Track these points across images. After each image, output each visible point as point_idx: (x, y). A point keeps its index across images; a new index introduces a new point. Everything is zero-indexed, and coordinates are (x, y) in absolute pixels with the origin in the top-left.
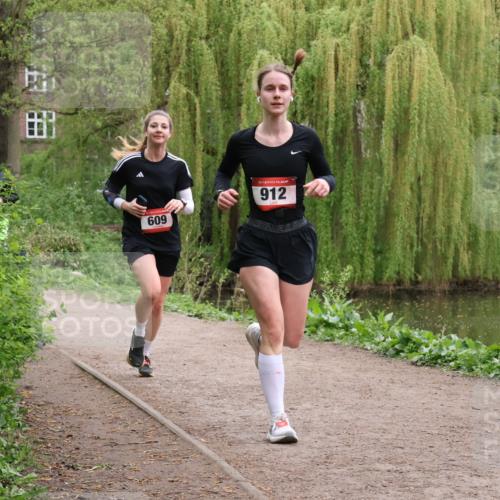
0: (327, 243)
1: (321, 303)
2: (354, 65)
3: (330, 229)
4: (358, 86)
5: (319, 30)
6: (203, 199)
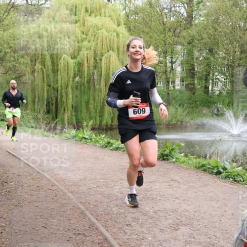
0: (85, 114)
1: (83, 132)
2: (93, 60)
3: (86, 109)
4: (94, 66)
5: (82, 49)
6: (47, 100)
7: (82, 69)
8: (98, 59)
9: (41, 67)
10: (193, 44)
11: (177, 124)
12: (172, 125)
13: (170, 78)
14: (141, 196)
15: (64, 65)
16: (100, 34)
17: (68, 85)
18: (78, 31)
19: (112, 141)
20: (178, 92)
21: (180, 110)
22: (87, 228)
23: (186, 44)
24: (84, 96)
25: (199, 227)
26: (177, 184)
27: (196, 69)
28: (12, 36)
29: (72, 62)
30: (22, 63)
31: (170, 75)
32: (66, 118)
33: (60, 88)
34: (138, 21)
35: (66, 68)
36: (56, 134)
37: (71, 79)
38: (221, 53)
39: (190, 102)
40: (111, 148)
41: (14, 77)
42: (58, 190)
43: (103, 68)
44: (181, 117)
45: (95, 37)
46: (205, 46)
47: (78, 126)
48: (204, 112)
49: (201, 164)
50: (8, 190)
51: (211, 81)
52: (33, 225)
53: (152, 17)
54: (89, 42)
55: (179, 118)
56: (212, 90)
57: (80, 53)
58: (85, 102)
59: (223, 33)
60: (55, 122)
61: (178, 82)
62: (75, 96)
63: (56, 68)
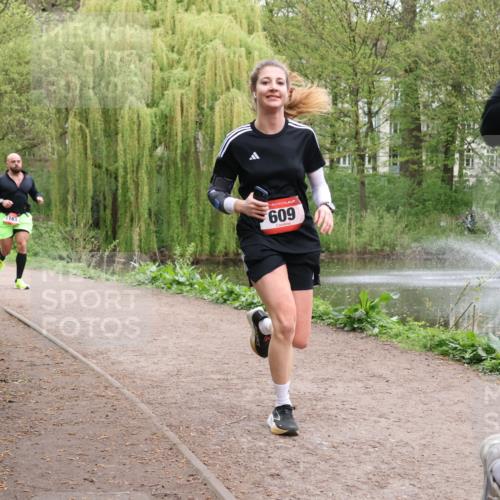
0: (178, 228)
2: (194, 108)
3: (180, 218)
4: (197, 122)
5: (170, 84)
6: (93, 198)
7: (171, 129)
8: (205, 106)
10: (418, 72)
11: (382, 250)
12: (371, 253)
13: (365, 148)
14: (304, 411)
15: (130, 119)
16: (211, 52)
17: (139, 161)
18: (161, 45)
19: (237, 289)
20: (383, 179)
21: (388, 219)
22: (182, 481)
23: (401, 73)
24: (175, 188)
25: (432, 480)
26: (382, 385)
27: (424, 128)
28: (15, 55)
29: (148, 114)
30: (38, 115)
31: (366, 141)
32: (136, 238)
33: (121, 172)
34: (294, 22)
35: (135, 127)
36: (113, 273)
37: (146, 152)
38: (479, 92)
39: (412, 201)
40: (237, 304)
41: (20, 147)
42: (119, 397)
43: (217, 127)
44: (392, 235)
45: (198, 58)
46: (445, 78)
47: (163, 256)
48: (442, 224)
49: (437, 339)
50: (8, 398)
51: (457, 155)
52: (63, 476)
53: (324, 12)
54: (186, 68)
55: (386, 237)
56: (461, 175)
57: (166, 93)
58: (178, 202)
59: (483, 48)
60: (112, 245)
61: (383, 157)
62: (155, 189)
63: (112, 126)
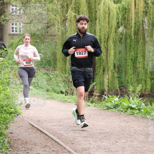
0: (131, 75)
1: (129, 100)
2: (142, 3)
3: (132, 69)
4: (144, 12)
7: (128, 16)
8: (149, 2)
9: (74, 14)
17: (108, 37)
24: (130, 51)
29: (114, 7)
30: (50, 9)
32: (106, 81)
35: (107, 15)
37: (113, 30)
47: (122, 92)
58: (132, 59)
62: (118, 52)
63: (93, 15)
